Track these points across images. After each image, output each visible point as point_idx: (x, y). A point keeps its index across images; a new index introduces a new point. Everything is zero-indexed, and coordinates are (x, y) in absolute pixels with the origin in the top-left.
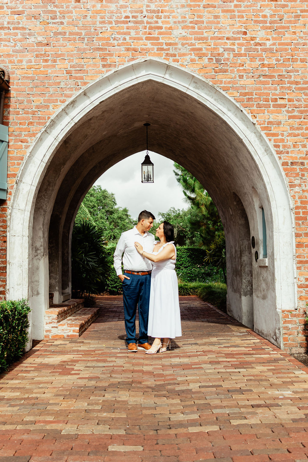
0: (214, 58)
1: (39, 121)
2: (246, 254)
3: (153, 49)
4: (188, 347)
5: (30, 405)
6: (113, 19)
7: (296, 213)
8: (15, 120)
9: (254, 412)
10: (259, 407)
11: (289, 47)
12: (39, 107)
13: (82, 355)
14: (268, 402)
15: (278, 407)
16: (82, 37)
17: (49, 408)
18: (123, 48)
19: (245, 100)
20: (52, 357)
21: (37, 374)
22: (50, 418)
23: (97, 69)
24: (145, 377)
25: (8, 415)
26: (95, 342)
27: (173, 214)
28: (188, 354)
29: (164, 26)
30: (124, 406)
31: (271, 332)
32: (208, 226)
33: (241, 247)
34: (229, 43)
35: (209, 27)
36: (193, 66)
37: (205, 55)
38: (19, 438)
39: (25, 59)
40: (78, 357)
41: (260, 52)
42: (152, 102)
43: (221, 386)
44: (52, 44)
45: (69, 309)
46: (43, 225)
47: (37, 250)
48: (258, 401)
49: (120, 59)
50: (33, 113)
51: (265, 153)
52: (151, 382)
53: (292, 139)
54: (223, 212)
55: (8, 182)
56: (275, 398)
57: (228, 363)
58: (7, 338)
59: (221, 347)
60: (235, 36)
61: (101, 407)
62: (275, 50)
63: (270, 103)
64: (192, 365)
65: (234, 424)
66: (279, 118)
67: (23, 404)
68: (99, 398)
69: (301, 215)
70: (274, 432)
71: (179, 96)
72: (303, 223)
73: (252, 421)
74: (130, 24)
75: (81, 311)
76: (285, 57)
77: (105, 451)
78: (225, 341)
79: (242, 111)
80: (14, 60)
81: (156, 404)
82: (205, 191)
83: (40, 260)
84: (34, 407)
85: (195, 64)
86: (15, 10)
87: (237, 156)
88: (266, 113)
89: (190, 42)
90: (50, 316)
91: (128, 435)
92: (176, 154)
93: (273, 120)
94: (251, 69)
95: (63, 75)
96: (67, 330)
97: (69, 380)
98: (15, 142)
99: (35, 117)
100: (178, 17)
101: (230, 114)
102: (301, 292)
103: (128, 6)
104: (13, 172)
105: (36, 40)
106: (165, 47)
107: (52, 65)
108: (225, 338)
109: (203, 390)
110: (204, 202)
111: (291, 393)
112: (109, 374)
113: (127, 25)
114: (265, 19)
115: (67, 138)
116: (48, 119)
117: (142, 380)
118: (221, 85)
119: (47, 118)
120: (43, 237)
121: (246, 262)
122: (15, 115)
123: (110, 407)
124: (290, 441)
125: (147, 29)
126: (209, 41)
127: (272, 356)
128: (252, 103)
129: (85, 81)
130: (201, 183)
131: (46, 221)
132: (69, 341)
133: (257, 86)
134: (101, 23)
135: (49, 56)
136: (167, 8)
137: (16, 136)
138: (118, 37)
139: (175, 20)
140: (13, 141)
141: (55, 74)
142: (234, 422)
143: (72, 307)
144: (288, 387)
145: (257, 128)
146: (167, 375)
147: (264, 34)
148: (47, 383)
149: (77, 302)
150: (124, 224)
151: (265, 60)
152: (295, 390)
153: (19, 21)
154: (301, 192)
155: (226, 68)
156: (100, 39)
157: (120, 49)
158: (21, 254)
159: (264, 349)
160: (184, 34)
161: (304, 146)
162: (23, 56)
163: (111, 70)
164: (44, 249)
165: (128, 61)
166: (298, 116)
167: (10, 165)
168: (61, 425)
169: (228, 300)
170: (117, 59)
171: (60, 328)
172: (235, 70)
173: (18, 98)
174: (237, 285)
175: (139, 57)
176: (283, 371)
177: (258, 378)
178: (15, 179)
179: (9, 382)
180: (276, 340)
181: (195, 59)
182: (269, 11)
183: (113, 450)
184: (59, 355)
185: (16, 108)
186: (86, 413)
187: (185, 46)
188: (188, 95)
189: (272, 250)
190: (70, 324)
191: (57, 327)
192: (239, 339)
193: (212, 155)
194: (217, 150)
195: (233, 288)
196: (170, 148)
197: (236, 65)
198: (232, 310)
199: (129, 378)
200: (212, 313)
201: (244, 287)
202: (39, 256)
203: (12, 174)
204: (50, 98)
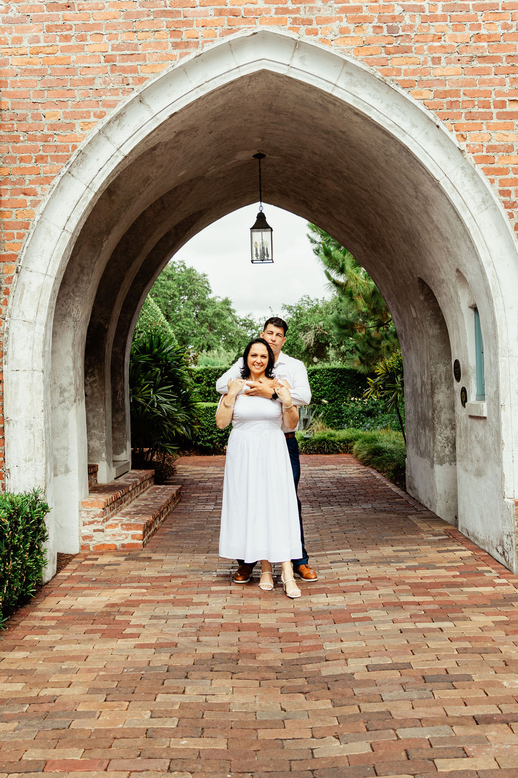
0: (384, 26)
1: (56, 153)
2: (442, 389)
3: (268, 11)
4: (342, 569)
5: (39, 718)
8: (12, 154)
9: (481, 736)
10: (489, 723)
12: (55, 127)
13: (147, 588)
14: (506, 709)
17: (75, 724)
18: (211, 10)
19: (445, 105)
20: (91, 595)
21: (59, 636)
22: (76, 754)
23: (164, 52)
24: (263, 643)
26: (171, 558)
27: (307, 307)
28: (341, 584)
31: (492, 538)
32: (368, 331)
33: (434, 376)
36: (344, 42)
37: (366, 19)
39: (26, 35)
40: (139, 594)
41: (472, 12)
42: (268, 114)
43: (409, 666)
44: (76, 5)
45: (126, 494)
46: (73, 345)
47: (63, 391)
48: (485, 706)
49: (206, 31)
50: (45, 139)
51: (483, 206)
52: (272, 655)
54: (399, 313)
57: (419, 607)
58: (2, 569)
59: (402, 569)
61: (176, 723)
62: (500, 8)
63: (492, 109)
64: (350, 612)
65: (445, 771)
66: (509, 139)
67: (26, 715)
68: (174, 698)
71: (319, 101)
73: (482, 762)
75: (148, 493)
78: (407, 553)
79: (438, 127)
80: (6, 39)
81: (285, 711)
82: (363, 269)
83: (68, 409)
84: (47, 722)
85: (348, 39)
87: (427, 212)
88: (485, 131)
90: (90, 510)
92: (313, 209)
93: (497, 143)
94: (456, 45)
95: (100, 65)
96: (120, 535)
97: (118, 651)
98: (12, 194)
99: (48, 146)
101: (415, 133)
104: (11, 252)
106: (290, 5)
107: (78, 47)
108: (407, 548)
109: (374, 675)
110: (362, 290)
112: (196, 634)
115: (111, 185)
116: (73, 150)
117: (258, 650)
118: (399, 78)
119: (70, 147)
120: (74, 367)
121: (442, 403)
122: (11, 144)
123: (195, 721)
127: (499, 589)
128: (458, 110)
129: (141, 75)
130: (355, 258)
131: (78, 338)
132: (125, 555)
133: (468, 77)
135: (71, 29)
137: (14, 183)
140: (9, 192)
141: (83, 62)
142: (446, 766)
143: (130, 488)
145: (468, 159)
146: (304, 637)
148: (78, 658)
149: (141, 478)
150: (225, 325)
151: (482, 26)
155: (407, 44)
157: (206, 11)
158: (30, 404)
159: (481, 573)
162: (23, 30)
163: (189, 53)
164: (77, 390)
165: (222, 35)
167: (5, 238)
168: (95, 772)
169: (408, 468)
170: (200, 32)
171: (109, 531)
172: (426, 47)
173: (17, 111)
174: (426, 444)
175: (243, 26)
177: (477, 645)
178: (14, 265)
179: (6, 657)
180: (503, 554)
181: (348, 27)
184: (104, 588)
185: (12, 130)
186: (148, 739)
187: (329, 3)
188: (336, 99)
189: (495, 389)
190: (126, 525)
191: (102, 531)
192: (433, 550)
193: (379, 210)
194: (388, 201)
195: (418, 448)
196: (302, 198)
197: (427, 37)
198: (416, 487)
199: (232, 645)
200: (381, 492)
201: (439, 448)
202: (67, 403)
203: (9, 255)
204: (75, 110)
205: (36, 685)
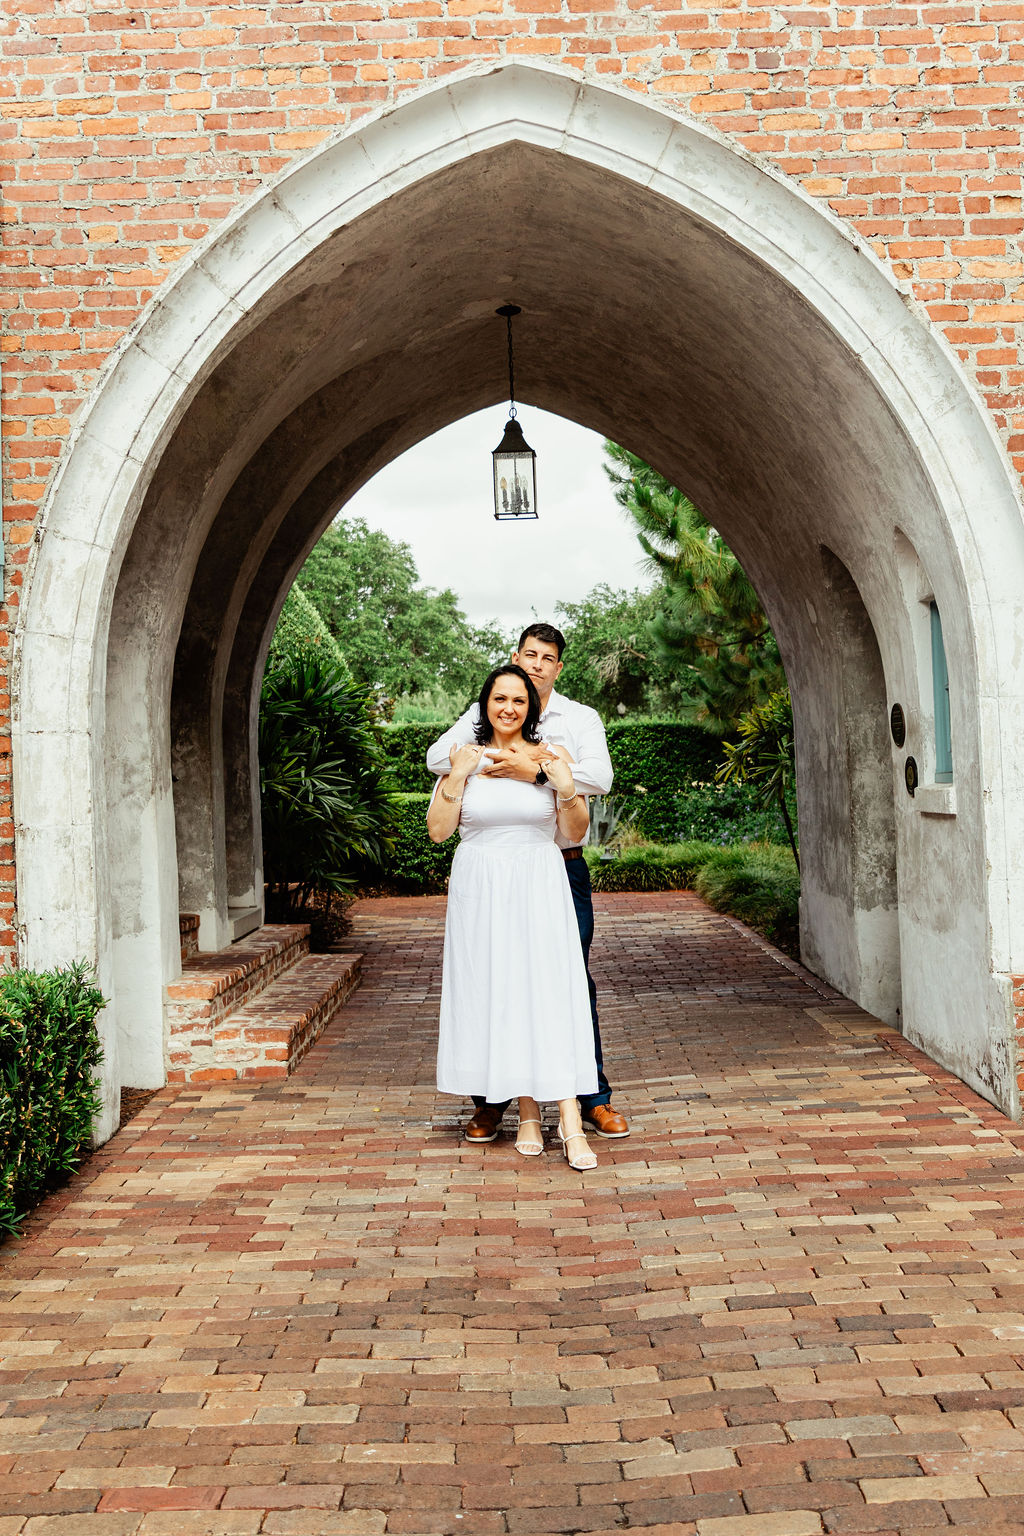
0: (751, 53)
1: (112, 308)
2: (869, 763)
3: (523, 26)
4: (677, 1114)
5: (87, 1407)
8: (25, 309)
9: (951, 1434)
10: (965, 1409)
12: (108, 257)
13: (296, 1153)
14: (1001, 1380)
17: (158, 1419)
18: (411, 26)
19: (870, 208)
20: (187, 1168)
21: (127, 1249)
22: (159, 1477)
23: (320, 108)
24: (524, 1257)
26: (343, 1094)
27: (604, 607)
28: (675, 1143)
31: (968, 1050)
32: (724, 652)
33: (852, 737)
36: (672, 84)
37: (716, 41)
39: (50, 77)
40: (282, 1166)
41: (922, 26)
42: (526, 227)
43: (809, 1299)
44: (147, 18)
45: (254, 971)
46: (149, 682)
47: (128, 772)
48: (958, 1376)
49: (403, 67)
50: (90, 279)
51: (945, 403)
52: (542, 1280)
54: (783, 614)
55: (6, 539)
57: (826, 1186)
59: (794, 1112)
61: (355, 1415)
62: (977, 17)
63: (963, 215)
64: (693, 1195)
65: (880, 1502)
66: (995, 272)
67: (61, 1403)
68: (351, 1365)
71: (624, 201)
73: (952, 1485)
75: (298, 971)
76: (1015, 42)
78: (803, 1082)
79: (857, 249)
80: (10, 84)
81: (568, 1389)
82: (713, 531)
83: (140, 807)
84: (103, 1415)
85: (679, 79)
87: (837, 419)
88: (948, 256)
90: (184, 1003)
92: (615, 413)
93: (973, 281)
94: (891, 89)
95: (195, 135)
96: (244, 1051)
97: (241, 1276)
98: (27, 388)
99: (94, 293)
101: (811, 262)
104: (25, 501)
105: (90, 6)
106: (566, 15)
107: (151, 99)
108: (804, 1071)
109: (741, 1317)
110: (711, 572)
112: (392, 1241)
116: (144, 302)
117: (514, 1272)
118: (779, 155)
119: (139, 295)
120: (151, 726)
121: (868, 790)
122: (24, 291)
123: (392, 1410)
127: (982, 1148)
128: (897, 217)
129: (276, 153)
130: (697, 508)
131: (158, 669)
132: (253, 1091)
133: (915, 152)
135: (139, 66)
137: (30, 367)
140: (19, 385)
141: (162, 129)
142: (882, 1492)
145: (916, 312)
146: (605, 1246)
148: (162, 1290)
149: (284, 941)
150: (445, 642)
151: (942, 54)
155: (795, 89)
157: (403, 28)
158: (65, 797)
159: (948, 1119)
162: (43, 68)
163: (370, 109)
164: (157, 769)
165: (433, 75)
167: (13, 474)
168: (196, 1513)
169: (803, 917)
170: (391, 68)
171: (220, 1043)
172: (831, 95)
173: (33, 226)
174: (838, 870)
175: (473, 56)
177: (942, 1258)
178: (30, 527)
179: (22, 1290)
180: (990, 1082)
181: (679, 57)
184: (214, 1155)
185: (24, 262)
186: (300, 1447)
187: (642, 11)
188: (657, 197)
189: (972, 760)
190: (255, 1031)
191: (209, 1043)
192: (854, 1074)
193: (744, 414)
194: (761, 396)
195: (823, 877)
196: (593, 393)
197: (834, 75)
198: (820, 952)
199: (463, 1262)
200: (751, 963)
201: (864, 877)
202: (138, 795)
203: (22, 507)
204: (147, 222)
205: (82, 1343)
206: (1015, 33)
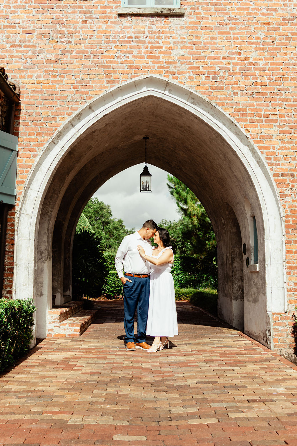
0: (210, 76)
1: (47, 132)
2: (237, 261)
3: (154, 67)
4: (183, 347)
5: (36, 397)
6: (117, 38)
7: (287, 221)
8: (25, 131)
9: (250, 406)
10: (254, 402)
11: (281, 67)
12: (47, 119)
13: (83, 352)
14: (263, 397)
15: (272, 402)
16: (88, 55)
17: (54, 400)
18: (126, 66)
19: (239, 115)
20: (55, 354)
21: (41, 369)
22: (57, 410)
23: (102, 85)
24: (144, 374)
25: (16, 406)
26: (95, 341)
28: (183, 353)
29: (164, 46)
30: (126, 400)
31: (261, 334)
33: (233, 254)
34: (224, 63)
35: (207, 47)
37: (202, 73)
38: (28, 427)
39: (35, 74)
40: (80, 355)
41: (253, 71)
42: (152, 117)
43: (217, 382)
44: (60, 61)
45: (70, 310)
46: (48, 230)
47: (41, 253)
48: (253, 396)
49: (123, 76)
50: (42, 124)
51: (257, 164)
52: (150, 378)
53: (283, 152)
54: (215, 221)
55: (16, 189)
56: (269, 394)
57: (222, 362)
58: (14, 334)
59: (215, 347)
60: (230, 56)
61: (104, 400)
62: (267, 70)
63: (263, 118)
64: (188, 363)
65: (232, 417)
66: (270, 132)
67: (30, 396)
68: (102, 392)
69: (291, 223)
70: (270, 425)
71: (178, 111)
72: (292, 231)
73: (249, 414)
74: (133, 44)
75: (81, 313)
76: (276, 76)
77: (110, 440)
79: (236, 125)
80: (24, 75)
81: (156, 398)
83: (44, 262)
84: (41, 399)
85: (192, 82)
86: (27, 29)
87: (230, 168)
88: (259, 128)
89: (189, 61)
90: (53, 316)
91: (131, 426)
92: (172, 166)
93: (265, 134)
94: (245, 86)
95: (70, 90)
96: (68, 329)
97: (72, 375)
98: (24, 151)
99: (43, 128)
100: (177, 38)
101: (224, 128)
102: (291, 296)
103: (131, 27)
104: (22, 180)
105: (45, 58)
106: (165, 65)
107: (60, 81)
108: (217, 339)
109: (200, 385)
110: (196, 213)
111: (284, 389)
112: (110, 369)
113: (130, 45)
114: (258, 41)
115: (72, 149)
116: (55, 131)
117: (142, 376)
118: (217, 101)
119: (54, 129)
120: (48, 241)
121: (237, 268)
122: (25, 127)
123: (113, 400)
124: (287, 434)
125: (149, 48)
126: (206, 60)
127: (263, 356)
128: (246, 118)
129: (91, 95)
131: (50, 226)
132: (70, 339)
133: (251, 102)
134: (106, 42)
135: (57, 72)
136: (167, 30)
137: (25, 145)
138: (121, 55)
139: (174, 40)
140: (22, 150)
141: (62, 88)
142: (232, 416)
143: (72, 308)
144: (281, 384)
145: (250, 142)
146: (165, 372)
147: (257, 54)
148: (52, 377)
149: (77, 304)
151: (258, 78)
152: (287, 387)
153: (30, 39)
154: (291, 201)
155: (221, 85)
156: (105, 57)
157: (124, 66)
158: (27, 256)
159: (255, 350)
160: (183, 54)
161: (294, 159)
162: (33, 72)
163: (115, 86)
164: (48, 253)
165: (131, 78)
166: (289, 130)
167: (19, 172)
168: (67, 415)
169: (219, 304)
170: (121, 76)
171: (62, 327)
172: (230, 87)
173: (28, 111)
174: (228, 290)
175: (141, 74)
176: (275, 369)
177: (251, 375)
178: (23, 186)
179: (16, 376)
180: (266, 341)
181: (192, 76)
182: (262, 34)
183: (118, 439)
184: (62, 352)
185: (25, 120)
186: (91, 405)
187: (184, 65)
188: (186, 110)
189: (263, 256)
190: (71, 324)
191: (59, 327)
192: (231, 340)
193: (206, 167)
194: (211, 162)
195: (224, 293)
196: (166, 161)
197: (231, 82)
198: (223, 313)
199: (129, 374)
201: (235, 292)
202: (43, 259)
203: (21, 181)
204: (57, 111)
206: (276, 74)
